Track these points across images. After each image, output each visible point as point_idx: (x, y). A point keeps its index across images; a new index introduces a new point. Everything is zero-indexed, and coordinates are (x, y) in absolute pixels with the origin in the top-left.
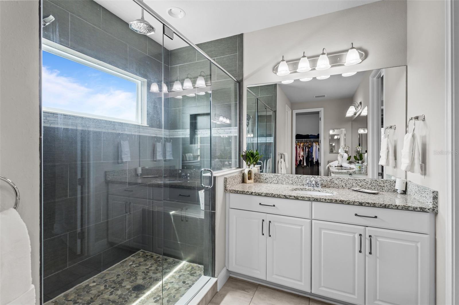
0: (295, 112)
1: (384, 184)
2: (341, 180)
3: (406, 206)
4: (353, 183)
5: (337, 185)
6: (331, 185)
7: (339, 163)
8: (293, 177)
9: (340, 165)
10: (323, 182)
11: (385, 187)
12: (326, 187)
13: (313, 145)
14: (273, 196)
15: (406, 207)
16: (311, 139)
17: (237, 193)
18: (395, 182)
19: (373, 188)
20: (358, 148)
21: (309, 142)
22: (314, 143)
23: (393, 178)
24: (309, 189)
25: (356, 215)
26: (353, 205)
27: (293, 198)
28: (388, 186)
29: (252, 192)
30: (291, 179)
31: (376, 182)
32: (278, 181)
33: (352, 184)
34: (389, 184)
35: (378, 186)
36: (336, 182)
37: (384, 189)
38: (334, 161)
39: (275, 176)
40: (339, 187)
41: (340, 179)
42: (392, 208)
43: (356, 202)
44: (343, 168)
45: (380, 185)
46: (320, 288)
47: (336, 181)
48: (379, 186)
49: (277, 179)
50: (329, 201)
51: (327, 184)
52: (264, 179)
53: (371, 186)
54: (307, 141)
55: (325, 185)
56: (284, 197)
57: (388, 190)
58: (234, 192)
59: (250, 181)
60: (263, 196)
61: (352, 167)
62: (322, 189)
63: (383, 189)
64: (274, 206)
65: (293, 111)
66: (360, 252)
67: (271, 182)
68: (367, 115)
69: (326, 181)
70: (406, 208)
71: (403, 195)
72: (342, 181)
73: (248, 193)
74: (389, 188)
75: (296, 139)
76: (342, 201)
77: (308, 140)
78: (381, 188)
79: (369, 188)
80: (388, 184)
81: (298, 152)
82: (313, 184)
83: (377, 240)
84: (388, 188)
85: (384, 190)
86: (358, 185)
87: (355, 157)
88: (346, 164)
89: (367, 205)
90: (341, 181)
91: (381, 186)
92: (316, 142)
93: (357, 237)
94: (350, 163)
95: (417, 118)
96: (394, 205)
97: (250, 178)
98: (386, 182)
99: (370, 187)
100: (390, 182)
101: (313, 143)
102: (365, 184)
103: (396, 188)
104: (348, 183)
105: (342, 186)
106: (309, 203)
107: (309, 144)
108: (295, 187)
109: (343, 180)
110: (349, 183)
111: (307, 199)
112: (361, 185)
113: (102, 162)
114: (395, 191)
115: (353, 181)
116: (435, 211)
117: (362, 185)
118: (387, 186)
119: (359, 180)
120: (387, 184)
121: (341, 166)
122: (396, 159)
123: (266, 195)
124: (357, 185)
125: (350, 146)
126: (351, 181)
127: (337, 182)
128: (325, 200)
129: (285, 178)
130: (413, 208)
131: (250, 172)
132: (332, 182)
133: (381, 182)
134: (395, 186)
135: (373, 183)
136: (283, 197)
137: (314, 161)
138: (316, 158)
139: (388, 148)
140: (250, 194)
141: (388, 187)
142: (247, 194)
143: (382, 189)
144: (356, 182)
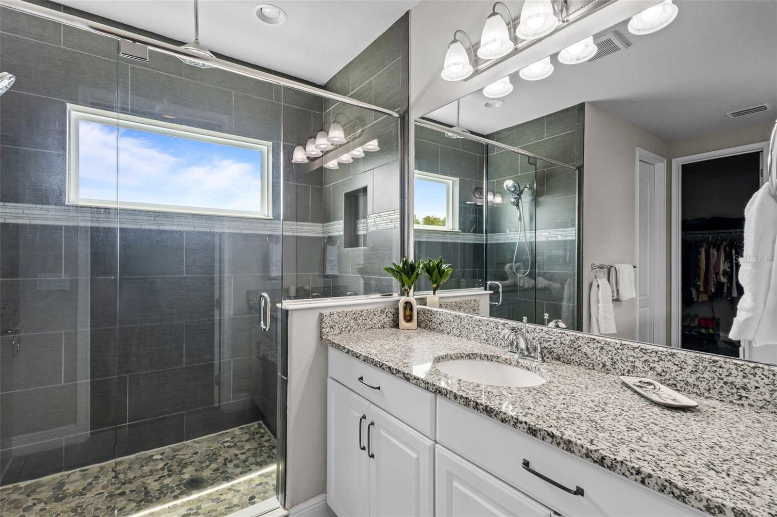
1: (746, 380)
2: (599, 345)
3: (676, 487)
4: (636, 359)
5: (588, 358)
6: (572, 358)
8: (488, 324)
10: (554, 346)
11: (749, 391)
12: (562, 359)
15: (675, 490)
24: (506, 359)
27: (402, 376)
28: (762, 389)
31: (714, 368)
33: (632, 362)
34: (766, 381)
35: (721, 384)
36: (585, 349)
37: (747, 397)
39: (455, 318)
40: (595, 367)
41: (598, 342)
43: (521, 423)
45: (730, 379)
47: (586, 346)
48: (726, 383)
51: (563, 353)
52: (438, 322)
53: (698, 379)
55: (558, 355)
57: (760, 404)
59: (409, 325)
63: (741, 398)
64: (379, 388)
67: (449, 330)
69: (562, 343)
72: (602, 348)
74: (767, 397)
76: (488, 409)
78: (735, 390)
80: (761, 383)
81: (713, 261)
84: (760, 397)
85: (743, 401)
86: (651, 369)
90: (599, 348)
91: (732, 383)
96: (633, 468)
97: (408, 319)
98: (755, 375)
99: (690, 380)
100: (771, 376)
102: (675, 368)
104: (621, 359)
105: (601, 365)
109: (606, 347)
110: (624, 358)
112: (659, 370)
113: (184, 276)
115: (635, 355)
117: (664, 371)
118: (757, 388)
119: (654, 355)
120: (757, 381)
124: (647, 369)
126: (630, 354)
127: (588, 349)
129: (474, 326)
130: (704, 503)
131: (408, 306)
132: (575, 349)
133: (734, 371)
135: (701, 367)
140: (347, 354)
141: (761, 393)
143: (736, 397)
144: (646, 357)
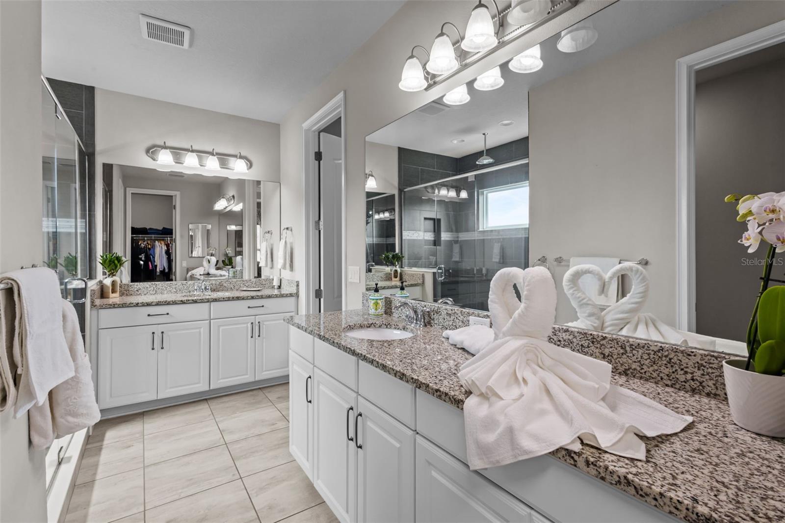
0: (130, 191)
3: (282, 294)
6: (220, 289)
7: (205, 270)
8: (176, 284)
9: (206, 272)
10: (213, 286)
11: (266, 285)
13: (155, 245)
14: (168, 303)
16: (151, 236)
17: (114, 307)
18: (273, 280)
19: (257, 287)
20: (227, 250)
21: (147, 239)
22: (157, 242)
23: (271, 277)
24: (198, 294)
25: (249, 307)
26: (247, 299)
27: (192, 302)
29: (138, 303)
30: (174, 287)
31: (259, 281)
32: (156, 291)
34: (267, 282)
35: (261, 285)
36: (225, 285)
38: (197, 268)
39: (152, 285)
40: (228, 290)
42: (274, 297)
43: (249, 296)
44: (211, 276)
46: (219, 382)
47: (225, 283)
49: (155, 289)
50: (227, 299)
51: (216, 288)
52: (135, 290)
53: (255, 285)
54: (144, 239)
55: (214, 289)
56: (181, 302)
57: (267, 287)
58: (108, 307)
59: (114, 295)
60: (153, 305)
61: (222, 274)
62: (212, 293)
63: (264, 287)
64: (168, 314)
65: (127, 188)
66: (252, 337)
67: (146, 293)
68: (242, 210)
69: (216, 285)
70: (282, 296)
71: (278, 290)
73: (132, 305)
75: (132, 234)
76: (238, 297)
77: (147, 237)
79: (254, 287)
82: (202, 289)
83: (263, 324)
87: (223, 261)
88: (213, 271)
89: (257, 297)
90: (229, 284)
91: (263, 284)
92: (160, 240)
93: (249, 325)
94: (218, 269)
95: (287, 229)
96: (275, 295)
97: (114, 291)
100: (267, 280)
101: (155, 242)
102: (251, 284)
103: (274, 284)
104: (236, 285)
105: (230, 288)
106: (208, 304)
107: (147, 243)
108: (184, 294)
109: (232, 282)
111: (206, 301)
112: (247, 285)
114: (273, 287)
116: (297, 295)
117: (249, 285)
119: (246, 281)
121: (208, 274)
122: (272, 261)
123: (158, 304)
124: (244, 286)
125: (217, 248)
126: (239, 283)
128: (224, 298)
129: (166, 286)
130: (285, 295)
131: (113, 283)
132: (221, 285)
133: (263, 281)
134: (273, 283)
135: (257, 282)
136: (179, 303)
137: (158, 270)
138: (161, 265)
139: (267, 252)
140: (134, 306)
141: (268, 285)
142: (131, 307)
144: (243, 283)
